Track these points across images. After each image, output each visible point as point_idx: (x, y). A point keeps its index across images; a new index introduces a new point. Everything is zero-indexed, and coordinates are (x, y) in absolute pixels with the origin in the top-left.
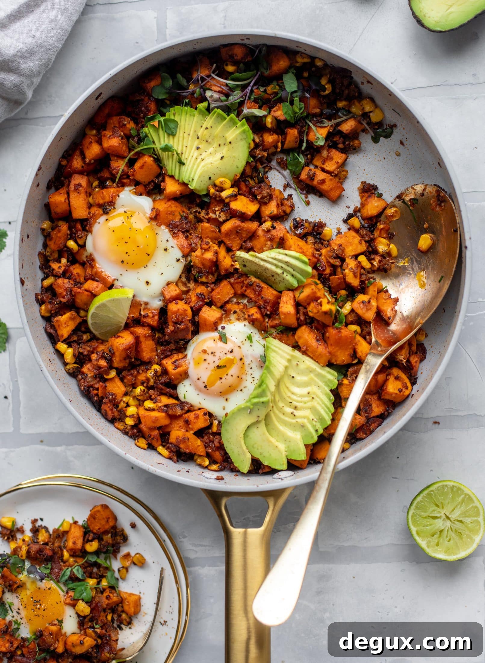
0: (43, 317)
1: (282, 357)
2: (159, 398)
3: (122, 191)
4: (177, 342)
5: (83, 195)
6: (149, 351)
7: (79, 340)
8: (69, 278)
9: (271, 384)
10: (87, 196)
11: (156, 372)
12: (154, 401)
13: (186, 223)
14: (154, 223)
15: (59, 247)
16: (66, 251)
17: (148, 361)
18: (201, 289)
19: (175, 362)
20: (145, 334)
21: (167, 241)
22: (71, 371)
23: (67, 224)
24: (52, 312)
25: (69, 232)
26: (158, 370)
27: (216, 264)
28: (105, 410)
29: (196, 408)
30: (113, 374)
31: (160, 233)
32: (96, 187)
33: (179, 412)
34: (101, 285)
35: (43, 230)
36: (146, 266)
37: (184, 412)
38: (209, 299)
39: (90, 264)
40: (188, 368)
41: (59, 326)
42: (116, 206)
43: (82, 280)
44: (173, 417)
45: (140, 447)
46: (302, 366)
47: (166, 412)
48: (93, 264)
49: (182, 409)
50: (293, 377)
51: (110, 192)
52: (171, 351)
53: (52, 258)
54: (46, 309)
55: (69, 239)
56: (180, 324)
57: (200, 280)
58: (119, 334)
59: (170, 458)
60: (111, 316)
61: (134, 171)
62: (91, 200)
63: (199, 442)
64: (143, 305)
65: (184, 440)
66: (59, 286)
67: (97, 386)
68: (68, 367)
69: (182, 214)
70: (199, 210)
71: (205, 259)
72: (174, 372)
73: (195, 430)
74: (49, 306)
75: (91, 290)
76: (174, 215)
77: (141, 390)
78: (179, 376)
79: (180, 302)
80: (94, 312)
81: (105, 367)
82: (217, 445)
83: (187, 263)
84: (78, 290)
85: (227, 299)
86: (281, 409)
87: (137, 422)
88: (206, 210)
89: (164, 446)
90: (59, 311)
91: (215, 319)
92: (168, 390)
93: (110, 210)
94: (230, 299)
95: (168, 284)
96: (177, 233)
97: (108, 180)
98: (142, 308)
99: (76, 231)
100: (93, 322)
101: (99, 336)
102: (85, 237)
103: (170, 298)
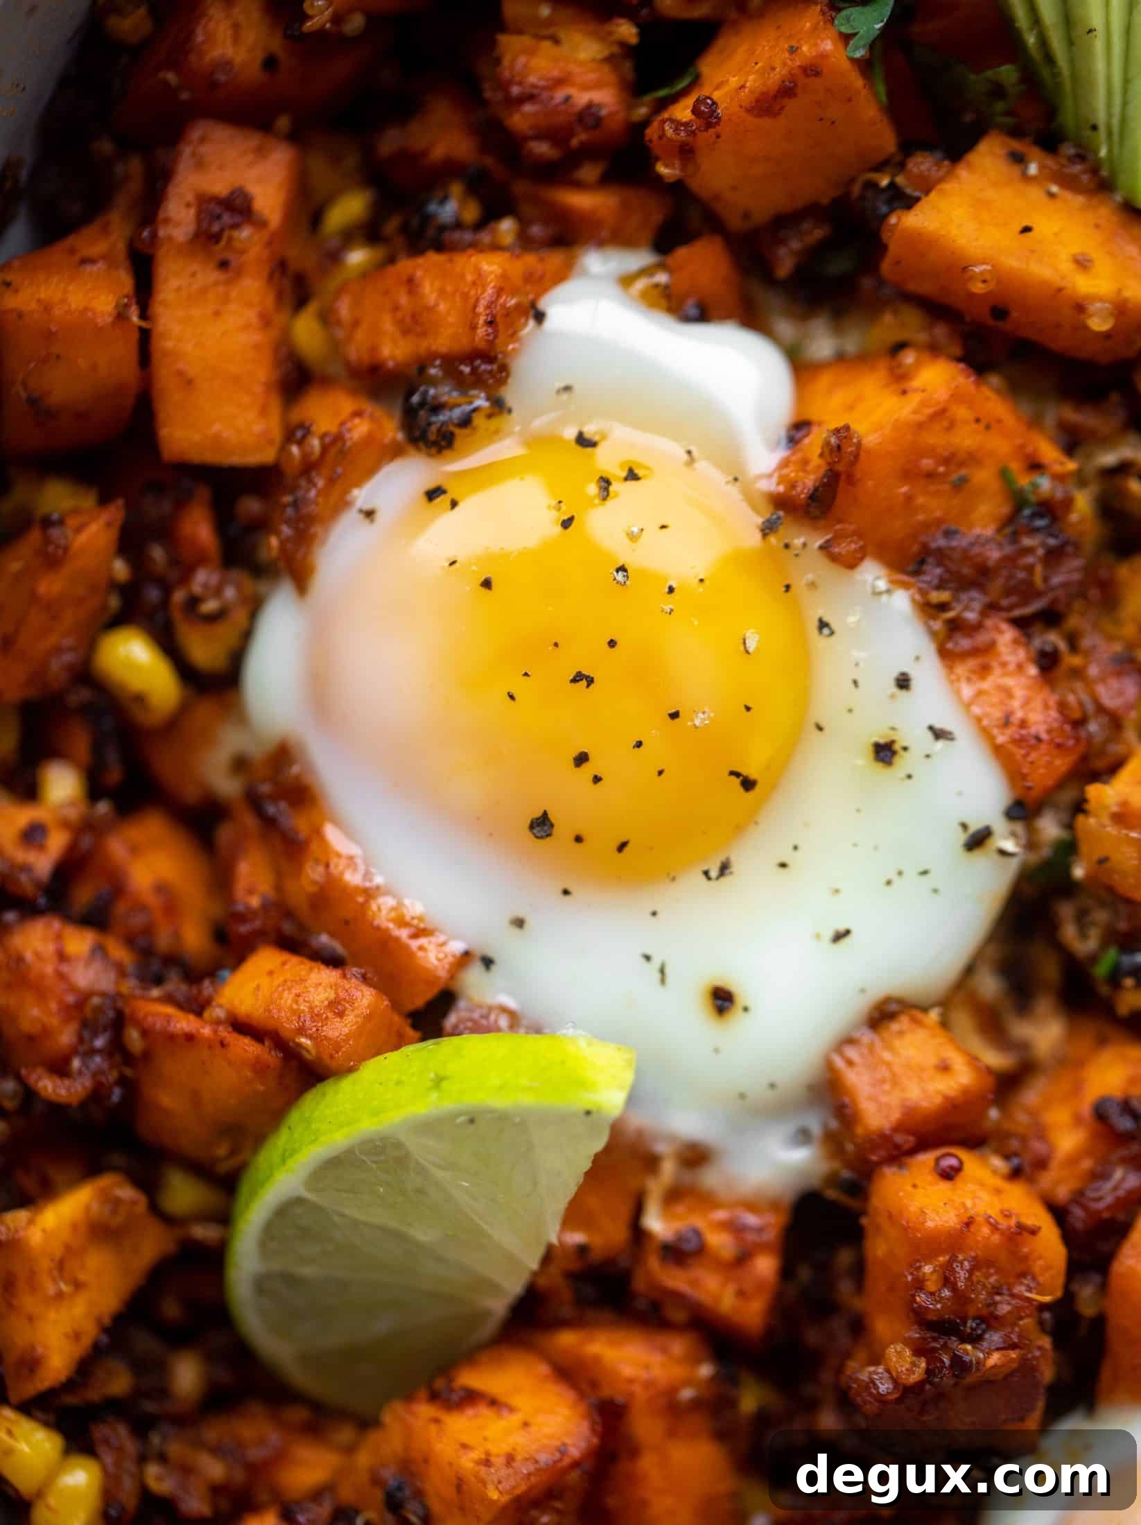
3: (561, 277)
5: (251, 295)
7: (138, 1393)
8: (101, 922)
10: (280, 296)
13: (1051, 556)
14: (807, 540)
15: (38, 674)
16: (87, 709)
18: (1123, 1071)
20: (672, 1391)
21: (903, 682)
23: (115, 512)
25: (120, 569)
31: (847, 619)
32: (349, 237)
34: (365, 998)
36: (724, 868)
39: (270, 824)
42: (510, 394)
48: (299, 823)
51: (480, 277)
55: (117, 621)
56: (975, 1340)
57: (1132, 1000)
58: (470, 1379)
60: (423, 1234)
61: (707, 116)
62: (306, 330)
64: (668, 1169)
69: (1024, 481)
75: (288, 1026)
76: (960, 485)
79: (968, 1160)
80: (299, 1201)
83: (1033, 858)
84: (184, 1023)
93: (466, 422)
95: (882, 1014)
96: (977, 627)
97: (456, 189)
98: (656, 1188)
99: (174, 561)
100: (276, 1266)
101: (298, 1376)
102: (240, 616)
103: (899, 1128)
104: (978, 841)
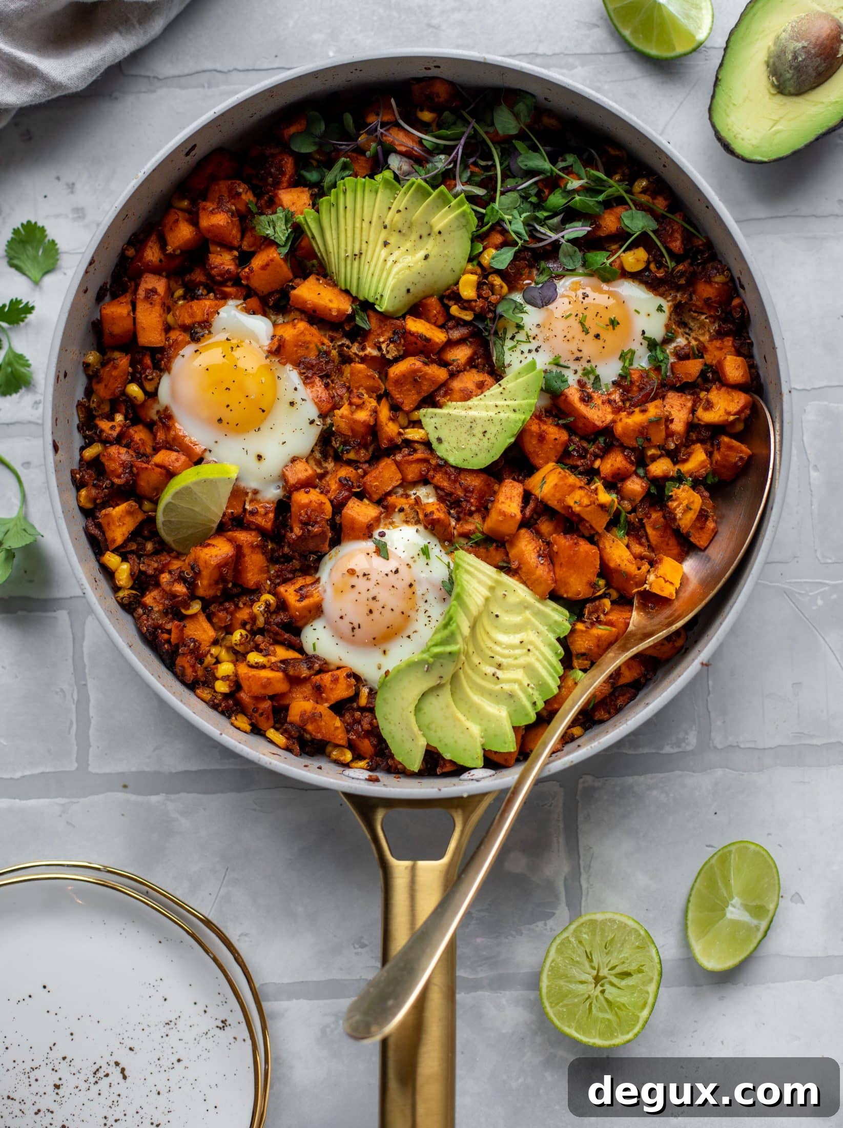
0: (81, 509)
1: (480, 582)
2: (272, 648)
3: (223, 306)
4: (304, 556)
5: (157, 310)
6: (256, 570)
7: (138, 550)
8: (127, 446)
9: (464, 625)
10: (164, 310)
11: (268, 605)
12: (264, 652)
13: (327, 363)
14: (275, 359)
15: (113, 393)
16: (124, 401)
17: (254, 587)
18: (345, 472)
19: (300, 589)
20: (252, 543)
21: (296, 389)
22: (126, 601)
23: (129, 357)
24: (98, 501)
25: (130, 370)
26: (272, 601)
27: (373, 429)
28: (183, 667)
29: (332, 667)
30: (196, 607)
31: (284, 376)
32: (179, 299)
33: (305, 673)
34: (183, 458)
35: (86, 366)
36: (259, 429)
37: (312, 672)
38: (359, 487)
39: (164, 423)
40: (322, 599)
41: (109, 524)
42: (212, 330)
43: (149, 450)
44: (295, 681)
45: (238, 729)
46: (512, 599)
47: (285, 671)
48: (170, 423)
49: (310, 668)
50: (497, 616)
51: (205, 305)
52: (294, 571)
53: (100, 413)
54: (87, 496)
55: (130, 382)
56: (313, 526)
57: (346, 457)
58: (209, 542)
59: (287, 749)
60: (197, 509)
61: (252, 271)
62: (170, 318)
63: (338, 723)
64: (250, 495)
65: (314, 717)
66: (111, 458)
67: (168, 626)
68: (121, 594)
69: (320, 347)
70: (348, 343)
71: (355, 421)
72: (299, 605)
73: (332, 703)
74: (94, 492)
75: (166, 464)
76: (307, 348)
77: (241, 635)
78: (306, 613)
79: (312, 490)
80: (170, 503)
81: (185, 594)
82: (366, 726)
83: (325, 427)
84: (145, 465)
85: (390, 488)
86: (475, 668)
87: (234, 689)
88: (360, 344)
89: (277, 729)
90: (108, 501)
91: (369, 518)
92: (287, 636)
93: (203, 336)
94: (395, 487)
95: (294, 460)
96: (311, 378)
97: (201, 287)
98: (248, 499)
99: (143, 369)
100: (167, 519)
101: (173, 546)
102: (157, 380)
103: (296, 483)
104: (312, 422)
